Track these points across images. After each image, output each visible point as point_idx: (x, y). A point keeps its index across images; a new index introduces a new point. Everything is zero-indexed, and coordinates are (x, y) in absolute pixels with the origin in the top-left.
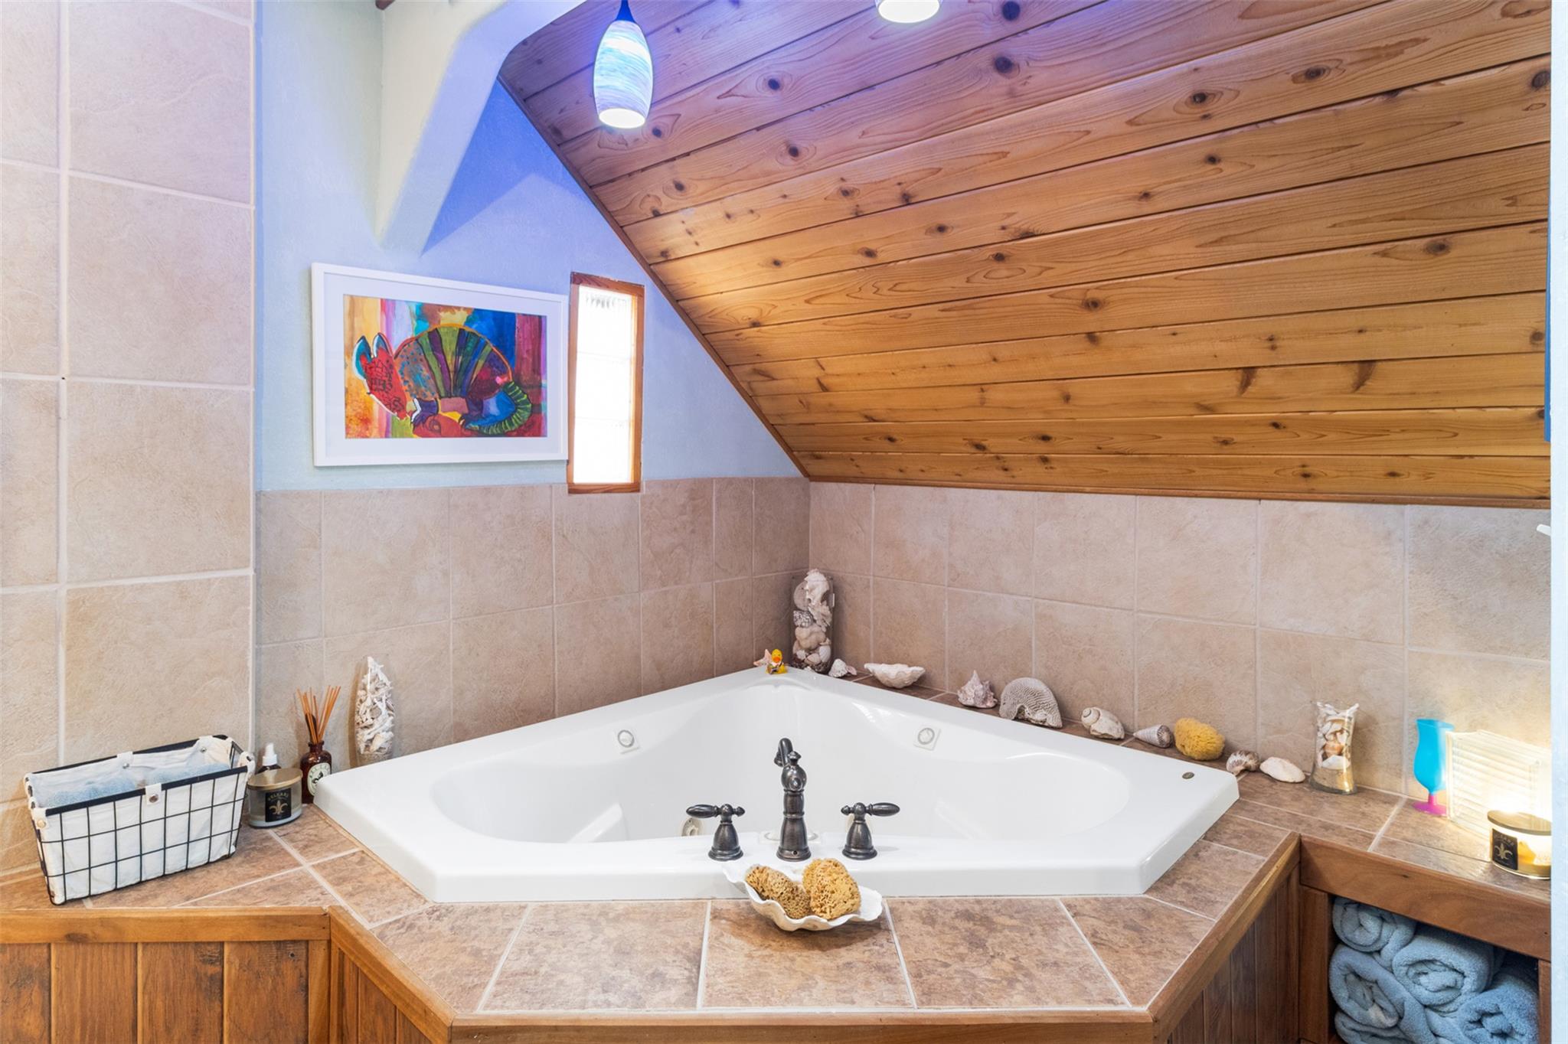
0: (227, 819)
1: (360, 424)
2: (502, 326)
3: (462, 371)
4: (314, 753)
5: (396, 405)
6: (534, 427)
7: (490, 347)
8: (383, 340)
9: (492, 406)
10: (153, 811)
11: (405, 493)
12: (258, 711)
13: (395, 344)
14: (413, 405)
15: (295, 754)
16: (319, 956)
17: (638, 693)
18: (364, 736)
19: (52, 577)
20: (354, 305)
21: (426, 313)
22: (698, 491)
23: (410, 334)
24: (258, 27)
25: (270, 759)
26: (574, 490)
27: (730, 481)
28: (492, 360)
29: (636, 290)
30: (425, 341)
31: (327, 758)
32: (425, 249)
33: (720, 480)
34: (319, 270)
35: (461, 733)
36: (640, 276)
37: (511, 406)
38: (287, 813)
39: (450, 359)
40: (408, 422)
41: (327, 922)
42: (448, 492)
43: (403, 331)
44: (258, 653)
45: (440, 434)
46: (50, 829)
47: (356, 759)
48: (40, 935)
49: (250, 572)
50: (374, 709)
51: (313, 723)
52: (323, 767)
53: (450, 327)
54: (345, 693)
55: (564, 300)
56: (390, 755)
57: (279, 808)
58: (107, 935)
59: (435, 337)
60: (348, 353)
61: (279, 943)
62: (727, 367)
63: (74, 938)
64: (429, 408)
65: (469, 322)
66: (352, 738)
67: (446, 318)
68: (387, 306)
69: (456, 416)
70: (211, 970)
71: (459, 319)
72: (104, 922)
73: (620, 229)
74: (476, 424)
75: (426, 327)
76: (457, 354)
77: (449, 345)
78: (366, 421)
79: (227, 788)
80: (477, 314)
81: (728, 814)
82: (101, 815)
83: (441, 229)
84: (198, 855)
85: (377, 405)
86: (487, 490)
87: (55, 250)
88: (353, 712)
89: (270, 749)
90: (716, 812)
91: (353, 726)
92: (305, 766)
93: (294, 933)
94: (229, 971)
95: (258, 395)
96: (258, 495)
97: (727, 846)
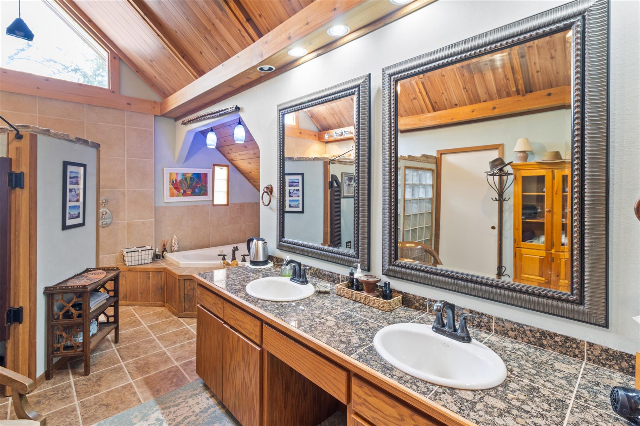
0: (151, 257)
1: (172, 195)
2: (198, 176)
3: (191, 184)
4: (165, 250)
5: (179, 191)
6: (205, 194)
7: (196, 180)
8: (176, 180)
9: (197, 190)
10: (140, 254)
11: (180, 207)
12: (155, 243)
13: (178, 180)
14: (182, 191)
15: (161, 250)
16: (164, 273)
17: (228, 244)
18: (173, 248)
19: (125, 220)
20: (171, 174)
21: (184, 174)
22: (242, 205)
23: (181, 179)
24: (155, 130)
25: (157, 250)
26: (214, 205)
27: (250, 203)
28: (197, 182)
29: (228, 166)
30: (184, 180)
31: (167, 251)
32: (184, 163)
33: (247, 203)
34: (165, 169)
35: (191, 249)
36: (229, 163)
37: (201, 190)
38: (160, 258)
39: (189, 182)
40: (181, 194)
41: (165, 269)
42: (188, 206)
43: (180, 178)
44: (155, 233)
45: (187, 196)
46: (126, 255)
47: (172, 252)
48: (125, 270)
49: (154, 220)
50: (175, 244)
51: (164, 245)
52: (166, 252)
53: (188, 177)
54: (170, 241)
55: (211, 170)
56: (177, 251)
57: (158, 257)
58: (134, 270)
59: (186, 179)
60: (170, 182)
61: (158, 272)
62: (249, 180)
63: (130, 270)
64: (185, 191)
65: (192, 175)
66: (171, 249)
67: (188, 175)
68: (177, 174)
69: (190, 193)
70: (149, 275)
71: (190, 175)
72: (134, 268)
73: (224, 155)
74: (193, 194)
75: (184, 177)
76: (190, 181)
77: (188, 180)
78: (173, 194)
79: (150, 251)
80: (194, 174)
81: (224, 256)
82: (133, 253)
83: (187, 159)
84: (146, 262)
85: (175, 191)
86: (196, 206)
87: (124, 170)
88: (171, 244)
89: (157, 249)
90: (222, 255)
91: (171, 246)
92: (163, 252)
93: (160, 270)
94: (151, 276)
95: (155, 191)
96: (155, 207)
97: (224, 259)
